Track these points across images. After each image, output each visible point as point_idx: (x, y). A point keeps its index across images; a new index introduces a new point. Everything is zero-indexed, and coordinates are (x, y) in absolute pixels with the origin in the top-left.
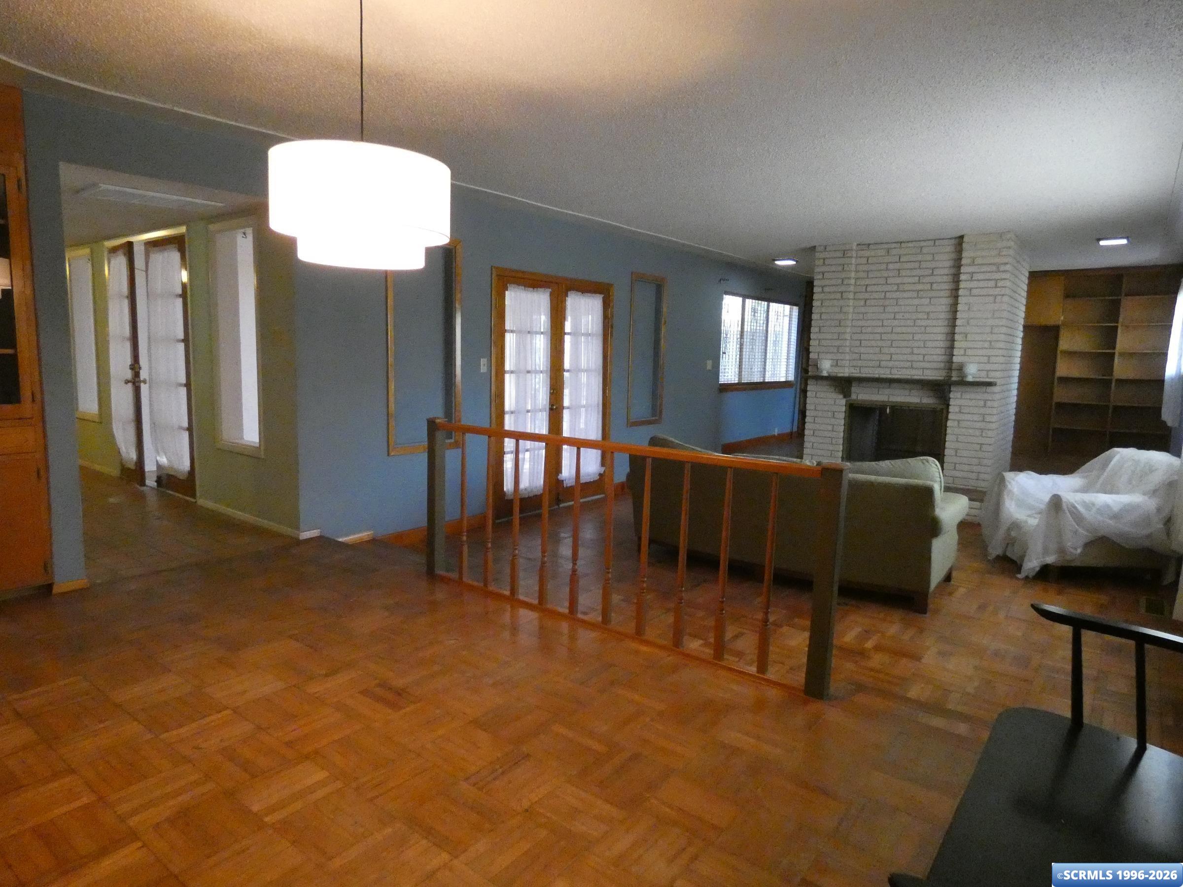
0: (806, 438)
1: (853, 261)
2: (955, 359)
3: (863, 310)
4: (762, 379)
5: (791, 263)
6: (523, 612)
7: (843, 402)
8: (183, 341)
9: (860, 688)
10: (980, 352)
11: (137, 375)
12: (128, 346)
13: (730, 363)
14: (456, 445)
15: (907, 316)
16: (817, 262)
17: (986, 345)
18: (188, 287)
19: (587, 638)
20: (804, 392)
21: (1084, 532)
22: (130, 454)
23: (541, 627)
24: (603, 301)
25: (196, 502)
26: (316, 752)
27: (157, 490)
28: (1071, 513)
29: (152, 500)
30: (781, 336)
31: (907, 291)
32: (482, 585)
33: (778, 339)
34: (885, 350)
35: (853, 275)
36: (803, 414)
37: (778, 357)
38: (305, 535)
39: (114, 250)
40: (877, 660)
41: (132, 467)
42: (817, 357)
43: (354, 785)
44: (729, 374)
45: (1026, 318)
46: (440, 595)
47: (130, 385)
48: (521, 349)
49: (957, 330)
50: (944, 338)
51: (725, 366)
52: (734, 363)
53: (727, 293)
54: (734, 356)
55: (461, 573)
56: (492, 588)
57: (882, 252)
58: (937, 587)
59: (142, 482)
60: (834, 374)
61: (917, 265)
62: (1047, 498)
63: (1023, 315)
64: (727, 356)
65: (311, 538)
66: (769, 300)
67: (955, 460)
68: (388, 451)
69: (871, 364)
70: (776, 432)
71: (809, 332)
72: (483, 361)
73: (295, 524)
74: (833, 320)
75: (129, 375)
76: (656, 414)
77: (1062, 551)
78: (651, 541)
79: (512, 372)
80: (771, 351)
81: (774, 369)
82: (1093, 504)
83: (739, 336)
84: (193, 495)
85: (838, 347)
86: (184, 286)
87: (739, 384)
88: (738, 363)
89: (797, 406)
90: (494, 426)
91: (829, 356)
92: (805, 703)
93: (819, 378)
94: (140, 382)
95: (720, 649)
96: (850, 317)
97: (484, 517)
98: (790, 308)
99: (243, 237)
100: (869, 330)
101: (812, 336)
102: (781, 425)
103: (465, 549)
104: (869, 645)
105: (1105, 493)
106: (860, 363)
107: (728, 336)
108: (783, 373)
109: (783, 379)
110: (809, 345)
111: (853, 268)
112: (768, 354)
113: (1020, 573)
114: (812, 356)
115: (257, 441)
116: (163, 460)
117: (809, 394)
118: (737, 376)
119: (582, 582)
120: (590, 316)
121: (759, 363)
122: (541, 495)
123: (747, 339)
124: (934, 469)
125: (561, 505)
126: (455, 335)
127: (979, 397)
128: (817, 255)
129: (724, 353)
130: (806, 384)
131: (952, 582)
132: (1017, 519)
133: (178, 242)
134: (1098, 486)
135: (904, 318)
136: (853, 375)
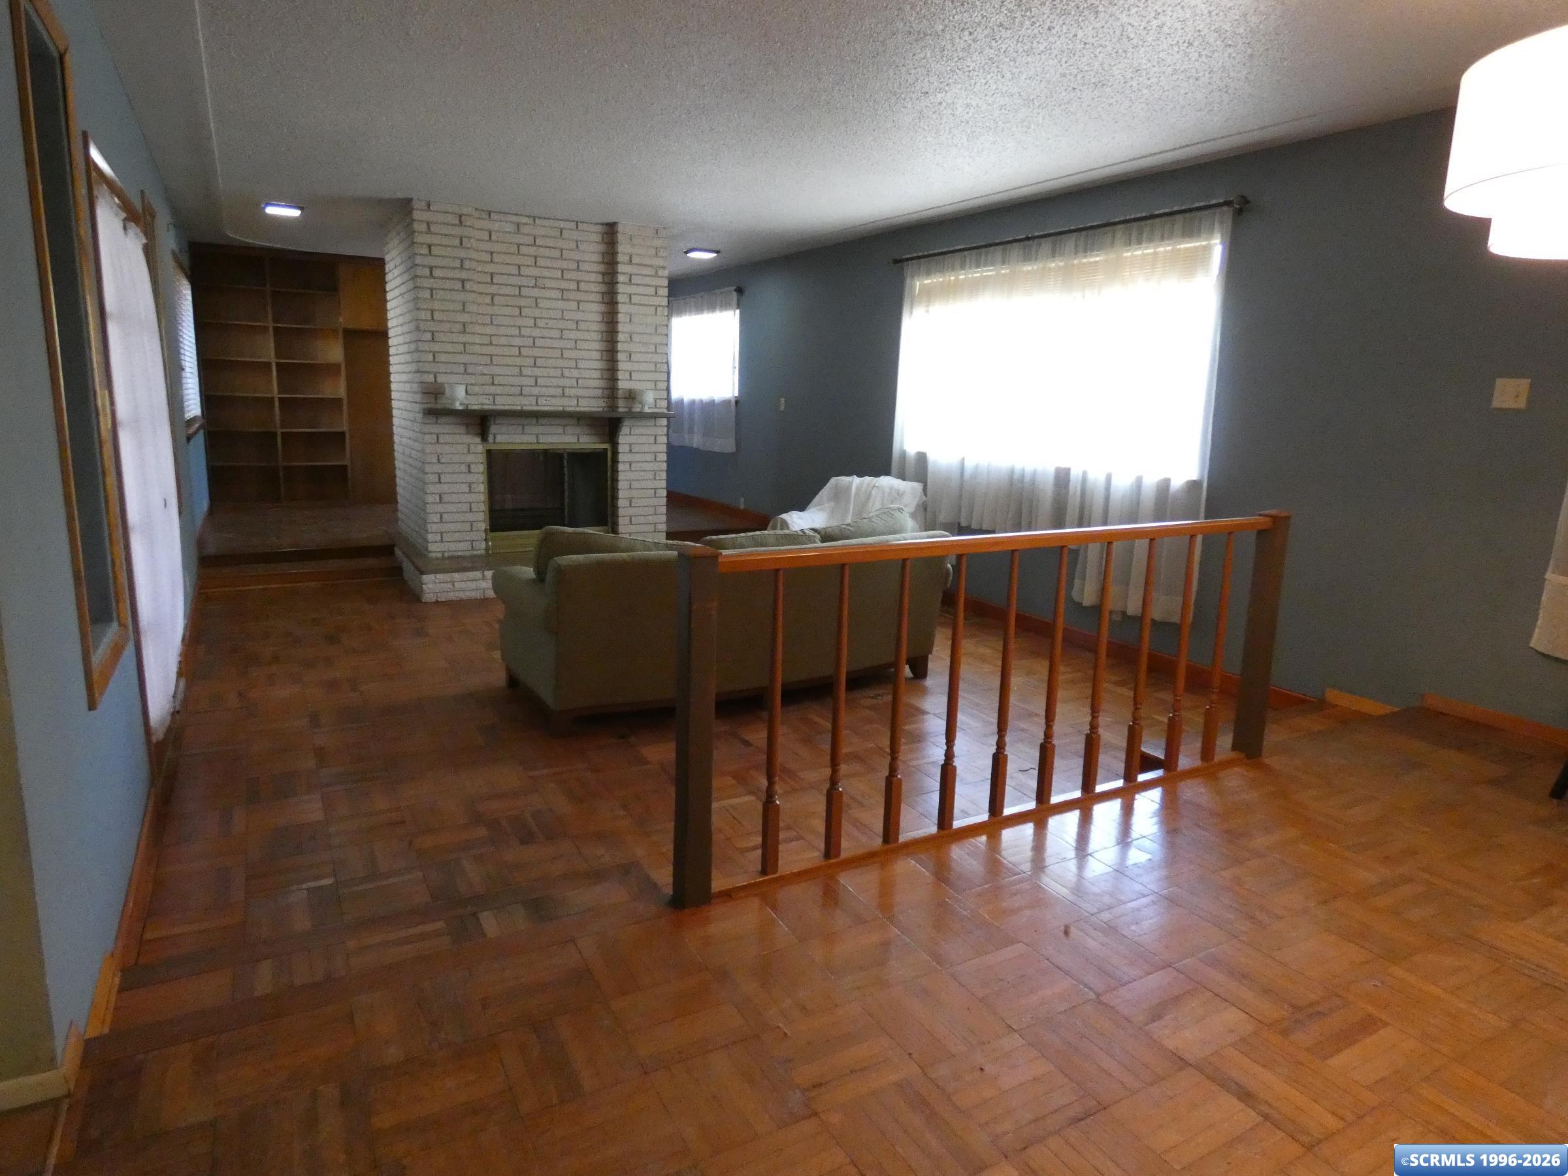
1: (473, 233)
2: (621, 385)
3: (490, 310)
7: (480, 448)
15: (551, 323)
16: (419, 227)
31: (548, 288)
34: (527, 371)
35: (474, 255)
49: (619, 346)
50: (599, 357)
57: (510, 227)
60: (468, 408)
61: (557, 253)
67: (631, 511)
69: (509, 390)
85: (466, 365)
93: (449, 413)
96: (476, 319)
100: (503, 341)
106: (493, 389)
111: (473, 244)
127: (648, 432)
135: (547, 326)
136: (486, 407)
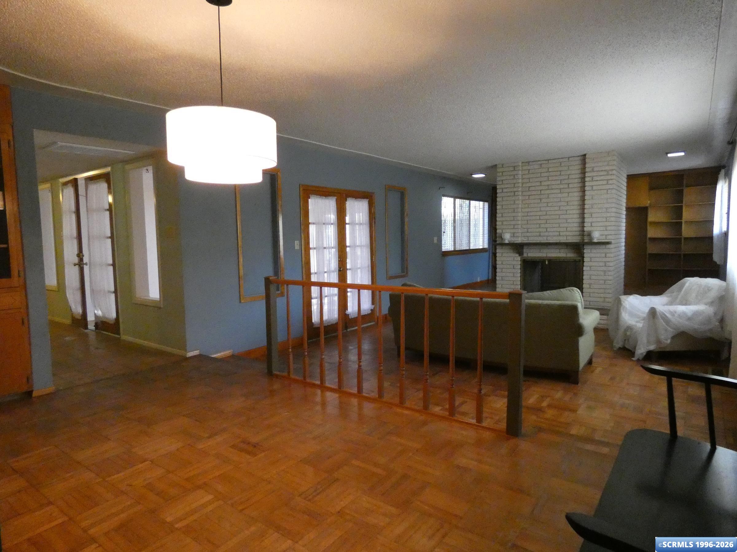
0: (497, 282)
1: (520, 172)
2: (585, 229)
3: (527, 202)
4: (468, 247)
5: (482, 176)
6: (328, 394)
7: (519, 258)
8: (110, 237)
9: (540, 430)
10: (601, 224)
11: (81, 260)
12: (75, 242)
13: (448, 238)
14: (282, 295)
16: (498, 174)
17: (604, 220)
18: (113, 206)
19: (369, 409)
20: (495, 255)
21: (671, 329)
22: (77, 309)
23: (341, 403)
24: (369, 203)
25: (120, 337)
26: (205, 484)
27: (95, 331)
28: (663, 318)
29: (92, 337)
30: (478, 221)
31: (554, 189)
32: (302, 379)
33: (476, 223)
34: (542, 226)
35: (520, 181)
36: (495, 268)
37: (477, 233)
38: (190, 354)
39: (65, 184)
40: (550, 413)
41: (80, 318)
42: (501, 232)
43: (229, 502)
44: (447, 245)
45: (627, 203)
46: (277, 386)
47: (77, 266)
48: (320, 235)
49: (586, 211)
50: (577, 217)
51: (445, 240)
52: (450, 238)
53: (444, 196)
54: (450, 234)
55: (289, 372)
56: (308, 380)
57: (536, 167)
58: (583, 368)
59: (86, 326)
60: (512, 242)
61: (559, 173)
62: (647, 310)
63: (625, 201)
64: (446, 234)
65: (194, 356)
66: (470, 199)
67: (590, 290)
68: (240, 301)
69: (535, 234)
70: (479, 280)
71: (496, 217)
72: (297, 243)
73: (183, 346)
74: (510, 209)
75: (76, 260)
76: (404, 271)
77: (658, 341)
78: (407, 348)
79: (315, 248)
80: (473, 230)
81: (475, 241)
82: (675, 312)
83: (453, 222)
84: (119, 334)
85: (514, 225)
86: (110, 205)
87: (455, 251)
88: (453, 238)
89: (491, 264)
90: (304, 280)
91: (508, 231)
92: (508, 439)
93: (503, 245)
94: (83, 264)
95: (452, 411)
96: (520, 206)
97: (302, 339)
98: (483, 204)
99: (146, 172)
100: (532, 214)
101: (498, 219)
102: (481, 276)
103: (291, 357)
104: (544, 404)
105: (683, 305)
106: (528, 234)
107: (446, 222)
108: (481, 243)
109: (481, 247)
110: (496, 225)
111: (520, 177)
112: (471, 232)
113: (633, 357)
114: (498, 231)
115: (158, 297)
116: (99, 313)
117: (498, 255)
118: (453, 246)
119: (365, 376)
120: (361, 214)
121: (466, 238)
122: (337, 324)
123: (458, 222)
124: (577, 295)
125: (348, 330)
126: (279, 227)
127: (602, 252)
128: (499, 170)
129: (444, 232)
130: (496, 249)
131: (593, 365)
132: (630, 324)
133: (106, 177)
134: (678, 300)
135: (553, 205)
136: (524, 242)
